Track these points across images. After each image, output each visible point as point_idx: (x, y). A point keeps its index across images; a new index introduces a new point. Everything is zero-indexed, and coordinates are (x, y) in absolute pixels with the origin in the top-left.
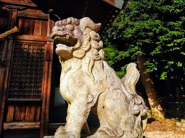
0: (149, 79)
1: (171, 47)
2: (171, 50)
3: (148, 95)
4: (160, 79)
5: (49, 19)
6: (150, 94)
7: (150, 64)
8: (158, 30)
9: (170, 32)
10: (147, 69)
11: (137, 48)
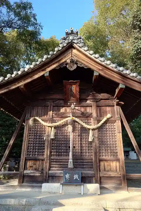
5: (115, 106)
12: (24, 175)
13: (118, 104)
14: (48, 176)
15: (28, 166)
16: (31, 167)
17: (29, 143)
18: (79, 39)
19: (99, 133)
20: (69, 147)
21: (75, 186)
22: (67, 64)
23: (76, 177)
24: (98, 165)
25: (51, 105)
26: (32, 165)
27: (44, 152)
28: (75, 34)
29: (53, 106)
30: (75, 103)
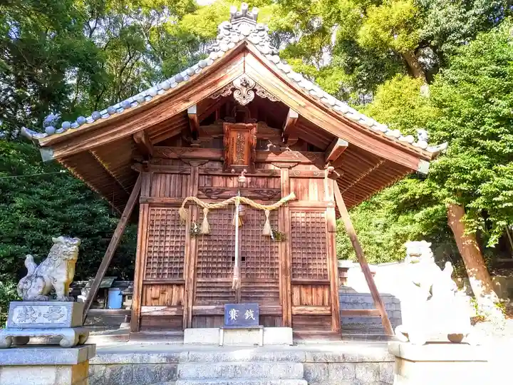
0: (471, 241)
1: (500, 202)
2: (500, 206)
3: (468, 271)
4: (487, 246)
5: (326, 178)
6: (473, 269)
7: (470, 220)
8: (479, 173)
9: (496, 179)
10: (466, 230)
11: (445, 192)
12: (142, 314)
13: (331, 175)
14: (193, 316)
15: (149, 298)
16: (154, 299)
17: (150, 252)
18: (259, 30)
19: (293, 231)
20: (234, 259)
21: (246, 332)
22: (234, 90)
23: (249, 314)
24: (289, 293)
25: (195, 172)
26: (157, 295)
27: (182, 268)
28: (252, 18)
29: (200, 175)
30: (245, 170)
